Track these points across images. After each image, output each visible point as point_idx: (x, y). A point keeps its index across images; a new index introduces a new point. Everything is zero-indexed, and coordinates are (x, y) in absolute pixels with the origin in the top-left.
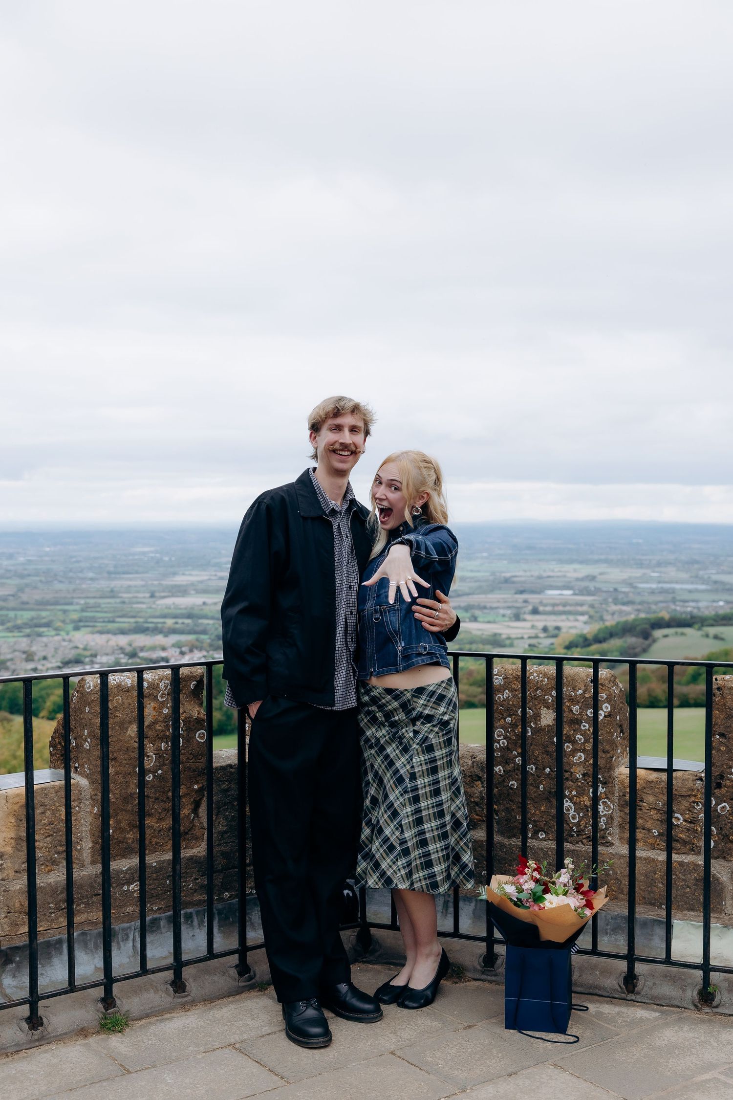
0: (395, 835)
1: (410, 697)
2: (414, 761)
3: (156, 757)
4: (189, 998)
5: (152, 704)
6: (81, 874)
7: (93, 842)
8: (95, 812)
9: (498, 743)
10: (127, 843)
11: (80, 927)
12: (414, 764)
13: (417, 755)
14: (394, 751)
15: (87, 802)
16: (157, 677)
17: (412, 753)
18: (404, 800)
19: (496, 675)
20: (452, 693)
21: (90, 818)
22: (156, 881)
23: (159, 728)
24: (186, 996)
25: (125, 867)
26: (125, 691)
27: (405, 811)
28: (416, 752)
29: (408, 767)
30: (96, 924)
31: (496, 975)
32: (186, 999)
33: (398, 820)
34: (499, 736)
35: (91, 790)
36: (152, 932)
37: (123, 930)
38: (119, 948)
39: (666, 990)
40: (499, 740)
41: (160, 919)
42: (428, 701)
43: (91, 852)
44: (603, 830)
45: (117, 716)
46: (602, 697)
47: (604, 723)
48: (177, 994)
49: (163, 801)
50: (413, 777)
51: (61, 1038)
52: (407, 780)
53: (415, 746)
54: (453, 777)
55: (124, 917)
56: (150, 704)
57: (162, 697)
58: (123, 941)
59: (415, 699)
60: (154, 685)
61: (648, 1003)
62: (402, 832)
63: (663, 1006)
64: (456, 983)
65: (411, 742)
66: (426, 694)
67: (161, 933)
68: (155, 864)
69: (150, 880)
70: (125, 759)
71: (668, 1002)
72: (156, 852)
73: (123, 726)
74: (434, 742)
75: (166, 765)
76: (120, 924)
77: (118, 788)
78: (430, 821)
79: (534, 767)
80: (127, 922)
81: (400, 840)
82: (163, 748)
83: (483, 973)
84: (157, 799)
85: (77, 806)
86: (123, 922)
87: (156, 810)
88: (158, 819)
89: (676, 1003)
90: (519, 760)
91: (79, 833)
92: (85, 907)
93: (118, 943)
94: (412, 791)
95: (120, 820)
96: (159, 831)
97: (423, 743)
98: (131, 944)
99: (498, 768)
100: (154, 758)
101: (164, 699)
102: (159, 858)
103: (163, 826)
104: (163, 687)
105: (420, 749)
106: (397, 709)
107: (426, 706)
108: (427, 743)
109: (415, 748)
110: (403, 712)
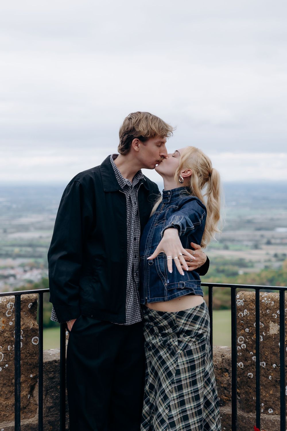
0: (165, 412)
1: (175, 318)
2: (179, 361)
3: (4, 355)
5: (2, 319)
9: (240, 346)
12: (179, 364)
13: (180, 358)
14: (166, 354)
16: (5, 300)
17: (177, 356)
18: (172, 388)
19: (238, 299)
20: (204, 314)
23: (7, 335)
27: (172, 396)
28: (180, 356)
29: (175, 366)
33: (167, 402)
34: (240, 341)
40: (241, 344)
42: (187, 321)
49: (9, 386)
50: (178, 372)
52: (174, 375)
53: (179, 351)
54: (205, 371)
56: (0, 318)
57: (9, 314)
59: (178, 320)
60: (3, 305)
62: (170, 410)
65: (177, 349)
66: (186, 316)
68: (3, 430)
72: (4, 421)
74: (192, 348)
75: (11, 360)
78: (190, 403)
79: (265, 364)
81: (168, 416)
82: (9, 349)
84: (5, 384)
87: (4, 392)
88: (5, 398)
90: (254, 358)
94: (177, 382)
96: (6, 407)
97: (185, 349)
99: (240, 363)
100: (3, 356)
101: (10, 315)
102: (6, 425)
103: (8, 403)
104: (9, 307)
105: (183, 353)
106: (167, 325)
107: (186, 324)
108: (187, 349)
109: (179, 353)
110: (171, 327)
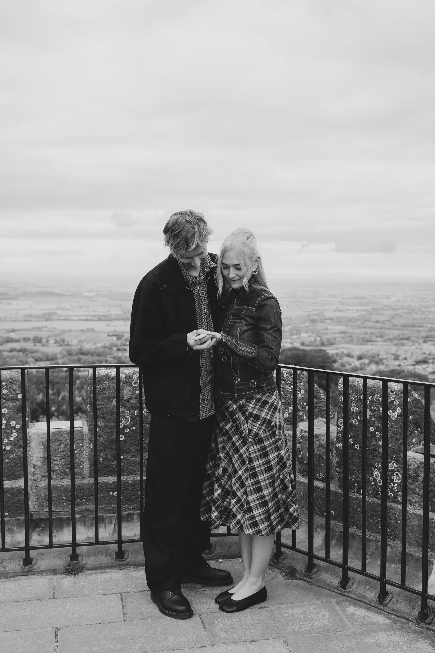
1: (244, 402)
2: (250, 450)
3: (131, 419)
4: (125, 562)
5: (129, 388)
6: (83, 482)
7: (90, 465)
8: (91, 447)
9: (340, 428)
10: (112, 467)
11: (80, 513)
12: (251, 452)
13: (252, 446)
14: (238, 441)
15: (87, 442)
16: (130, 372)
17: (249, 444)
18: (247, 475)
19: (340, 383)
21: (89, 451)
22: (131, 492)
23: (133, 402)
25: (110, 481)
26: (111, 379)
28: (251, 444)
29: (247, 454)
30: (91, 512)
31: (311, 578)
32: (123, 562)
34: (341, 424)
35: (89, 435)
36: (126, 521)
37: (109, 517)
38: (105, 528)
39: (403, 607)
40: (341, 426)
41: (133, 514)
42: (256, 405)
43: (89, 470)
44: (396, 492)
45: (106, 393)
46: (396, 403)
47: (397, 420)
48: (118, 559)
49: (136, 445)
50: (251, 460)
51: (41, 573)
52: (247, 463)
56: (127, 387)
57: (135, 384)
58: (108, 524)
59: (247, 404)
60: (130, 376)
61: (391, 613)
63: (399, 617)
64: (288, 579)
65: (248, 437)
66: (255, 400)
68: (131, 482)
69: (127, 491)
70: (111, 419)
71: (401, 615)
72: (132, 474)
73: (109, 399)
74: (262, 436)
75: (137, 424)
76: (105, 514)
77: (106, 435)
79: (359, 446)
80: (112, 513)
81: (246, 501)
82: (136, 414)
83: (305, 576)
84: (132, 443)
85: (81, 443)
86: (109, 513)
87: (131, 450)
88: (133, 456)
89: (406, 616)
90: (351, 440)
91: (82, 458)
92: (85, 501)
93: (105, 525)
94: (251, 470)
95: (107, 454)
96: (134, 463)
97: (255, 437)
99: (340, 444)
100: (130, 419)
101: (137, 385)
102: (133, 478)
103: (136, 460)
104: (135, 378)
105: (253, 441)
106: (236, 410)
107: (254, 408)
108: (258, 437)
109: (250, 441)
110: (240, 412)
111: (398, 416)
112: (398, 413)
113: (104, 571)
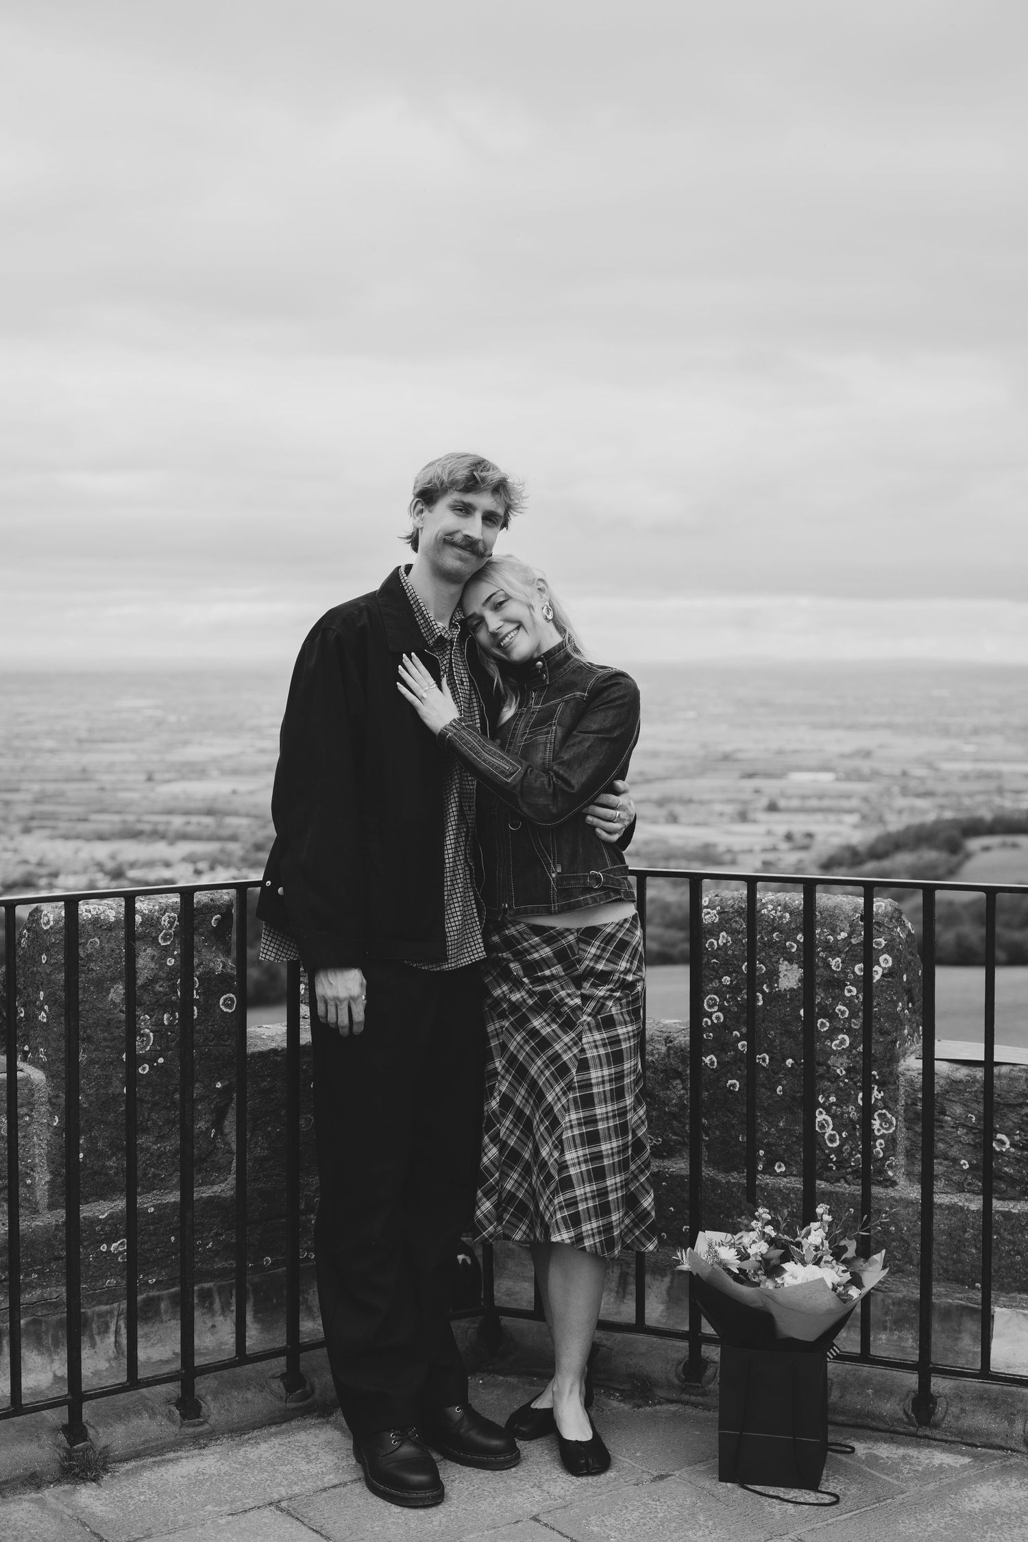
0: (553, 1157)
1: (573, 942)
2: (584, 1041)
3: (154, 1036)
4: (206, 1427)
5: (149, 951)
6: (33, 1226)
7: (52, 1173)
8: (55, 1124)
9: (710, 1018)
10: (107, 1175)
11: (30, 1311)
12: (585, 1047)
13: (588, 1033)
14: (548, 1024)
15: (43, 1109)
16: (157, 908)
17: (580, 1028)
18: (568, 1101)
19: (707, 907)
20: (636, 938)
21: (46, 1135)
22: (153, 1238)
23: (161, 989)
24: (201, 1424)
25: (103, 1214)
26: (106, 929)
27: (568, 1119)
28: (586, 1028)
29: (575, 1050)
30: (56, 1305)
31: (704, 1394)
32: (200, 1429)
33: (558, 1133)
34: (710, 1006)
35: (49, 1089)
36: (147, 1320)
37: (100, 1315)
38: (93, 1345)
39: (982, 1420)
40: (712, 1013)
41: (159, 1298)
42: (604, 950)
43: (49, 1190)
44: (880, 1159)
45: (92, 970)
46: (879, 944)
47: (882, 986)
48: (187, 1421)
49: (165, 1107)
50: (583, 1066)
52: (574, 1071)
53: (584, 1018)
55: (102, 1294)
56: (145, 950)
57: (165, 939)
58: (99, 1334)
59: (582, 946)
60: (152, 919)
61: (953, 1442)
62: (563, 1152)
63: (978, 1447)
64: (639, 1406)
65: (578, 1012)
66: (601, 939)
67: (162, 1322)
68: (152, 1209)
69: (144, 1235)
70: (105, 1039)
71: (984, 1440)
72: (154, 1189)
73: (102, 986)
74: (614, 1012)
75: (170, 1049)
76: (94, 1306)
77: (93, 1087)
79: (767, 1057)
80: (107, 1304)
81: (559, 1165)
82: (166, 1022)
83: (683, 1390)
84: (156, 1104)
85: (27, 1115)
86: (100, 1303)
87: (155, 1123)
88: (158, 1137)
89: (997, 1441)
90: (743, 1046)
91: (29, 1158)
92: (38, 1278)
93: (92, 1338)
94: (580, 1087)
95: (96, 1137)
96: (159, 1157)
97: (598, 1013)
98: (113, 1339)
99: (709, 1058)
100: (152, 1038)
101: (169, 943)
102: (158, 1200)
103: (165, 1148)
104: (166, 923)
105: (593, 1022)
107: (599, 957)
108: (604, 1014)
109: (585, 1021)
110: (559, 963)
111: (883, 975)
112: (884, 969)
113: (159, 1458)
